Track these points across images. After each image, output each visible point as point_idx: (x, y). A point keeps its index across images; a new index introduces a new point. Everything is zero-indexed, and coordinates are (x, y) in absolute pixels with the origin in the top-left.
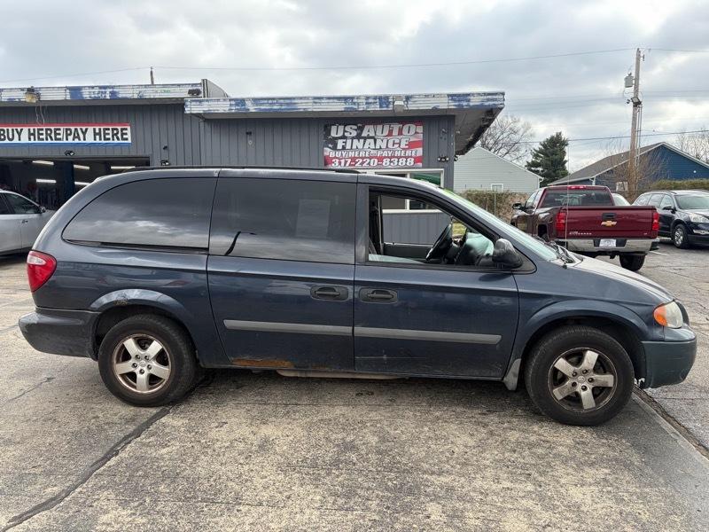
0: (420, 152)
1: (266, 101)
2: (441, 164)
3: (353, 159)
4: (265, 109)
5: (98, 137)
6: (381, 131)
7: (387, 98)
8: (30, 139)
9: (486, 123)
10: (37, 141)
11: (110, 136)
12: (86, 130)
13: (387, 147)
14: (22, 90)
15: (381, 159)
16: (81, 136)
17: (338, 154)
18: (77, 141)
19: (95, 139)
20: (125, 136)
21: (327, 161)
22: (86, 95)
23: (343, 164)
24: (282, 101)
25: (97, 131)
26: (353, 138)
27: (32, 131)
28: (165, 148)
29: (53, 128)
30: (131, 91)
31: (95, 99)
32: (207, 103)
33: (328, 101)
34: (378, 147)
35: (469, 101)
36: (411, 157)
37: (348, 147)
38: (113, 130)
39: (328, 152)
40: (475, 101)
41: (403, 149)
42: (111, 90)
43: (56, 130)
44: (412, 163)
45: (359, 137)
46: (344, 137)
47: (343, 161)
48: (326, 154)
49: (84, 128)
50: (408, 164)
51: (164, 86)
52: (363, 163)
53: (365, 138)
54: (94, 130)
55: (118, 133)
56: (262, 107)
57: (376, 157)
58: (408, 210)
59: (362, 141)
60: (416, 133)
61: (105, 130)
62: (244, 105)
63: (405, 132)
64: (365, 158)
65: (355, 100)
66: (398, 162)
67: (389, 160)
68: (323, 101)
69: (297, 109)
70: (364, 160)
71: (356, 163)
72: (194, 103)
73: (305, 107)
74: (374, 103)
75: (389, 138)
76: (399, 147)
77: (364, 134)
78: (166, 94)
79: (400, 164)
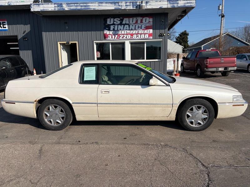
0: (151, 31)
1: (74, 5)
2: (161, 37)
3: (119, 35)
4: (72, 9)
6: (132, 21)
7: (136, 2)
9: (179, 18)
13: (135, 29)
15: (132, 35)
17: (111, 33)
21: (105, 37)
23: (113, 38)
24: (82, 5)
26: (118, 25)
28: (25, 31)
32: (43, 6)
33: (105, 4)
34: (130, 29)
35: (178, 4)
36: (147, 34)
37: (116, 29)
40: (181, 4)
44: (148, 37)
45: (121, 24)
46: (113, 24)
47: (113, 36)
48: (105, 33)
50: (145, 37)
53: (124, 25)
55: (1, 24)
57: (130, 34)
58: (145, 60)
60: (149, 22)
62: (62, 6)
63: (144, 21)
64: (125, 34)
65: (120, 4)
66: (141, 36)
67: (136, 35)
68: (103, 4)
69: (89, 9)
70: (124, 36)
71: (120, 37)
72: (35, 6)
73: (94, 8)
74: (130, 5)
75: (136, 24)
76: (141, 28)
77: (124, 22)
78: (22, 3)
79: (141, 37)
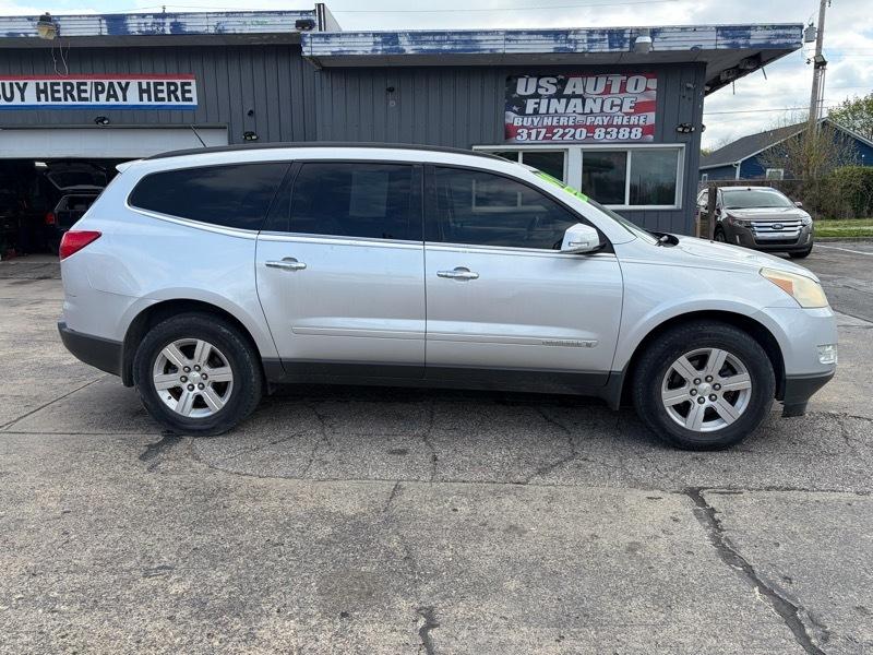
0: (651, 118)
1: (431, 38)
2: (681, 137)
3: (550, 129)
4: (428, 50)
5: (145, 96)
6: (593, 86)
7: (621, 31)
8: (39, 99)
9: (729, 78)
10: (50, 102)
11: (165, 95)
12: (127, 84)
13: (602, 110)
14: (30, 19)
15: (591, 129)
16: (120, 94)
17: (527, 122)
18: (112, 101)
19: (141, 99)
20: (187, 95)
21: (509, 133)
22: (133, 27)
23: (533, 137)
24: (456, 37)
25: (144, 86)
26: (550, 98)
27: (42, 87)
28: (251, 113)
29: (74, 82)
30: (204, 22)
31: (148, 35)
32: (338, 40)
33: (527, 37)
34: (587, 110)
35: (749, 37)
36: (638, 126)
37: (543, 110)
38: (169, 84)
39: (513, 118)
40: (758, 38)
41: (627, 114)
42: (173, 20)
43: (79, 84)
44: (639, 136)
45: (559, 95)
46: (536, 95)
47: (534, 132)
48: (508, 121)
49: (123, 82)
50: (633, 136)
51: (258, 13)
52: (564, 134)
53: (569, 98)
54: (140, 84)
55: (176, 89)
56: (425, 47)
57: (585, 126)
58: (627, 206)
59: (564, 101)
60: (647, 89)
61: (156, 84)
62: (397, 43)
63: (630, 87)
64: (568, 126)
65: (571, 36)
66: (618, 133)
67: (603, 130)
68: (521, 37)
69: (479, 50)
70: (567, 130)
71: (554, 134)
72: (317, 40)
73: (492, 47)
74: (601, 40)
75: (606, 96)
76: (621, 110)
77: (568, 91)
78: (259, 27)
79: (620, 136)
